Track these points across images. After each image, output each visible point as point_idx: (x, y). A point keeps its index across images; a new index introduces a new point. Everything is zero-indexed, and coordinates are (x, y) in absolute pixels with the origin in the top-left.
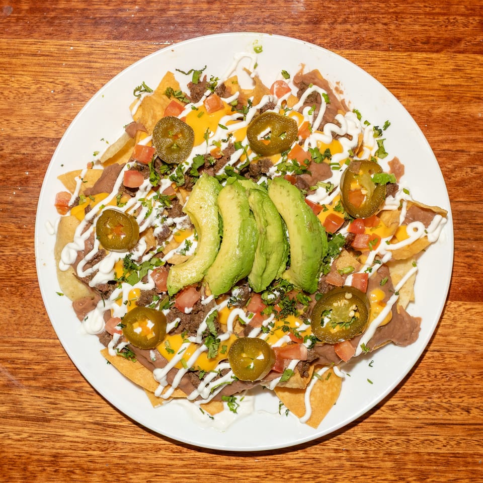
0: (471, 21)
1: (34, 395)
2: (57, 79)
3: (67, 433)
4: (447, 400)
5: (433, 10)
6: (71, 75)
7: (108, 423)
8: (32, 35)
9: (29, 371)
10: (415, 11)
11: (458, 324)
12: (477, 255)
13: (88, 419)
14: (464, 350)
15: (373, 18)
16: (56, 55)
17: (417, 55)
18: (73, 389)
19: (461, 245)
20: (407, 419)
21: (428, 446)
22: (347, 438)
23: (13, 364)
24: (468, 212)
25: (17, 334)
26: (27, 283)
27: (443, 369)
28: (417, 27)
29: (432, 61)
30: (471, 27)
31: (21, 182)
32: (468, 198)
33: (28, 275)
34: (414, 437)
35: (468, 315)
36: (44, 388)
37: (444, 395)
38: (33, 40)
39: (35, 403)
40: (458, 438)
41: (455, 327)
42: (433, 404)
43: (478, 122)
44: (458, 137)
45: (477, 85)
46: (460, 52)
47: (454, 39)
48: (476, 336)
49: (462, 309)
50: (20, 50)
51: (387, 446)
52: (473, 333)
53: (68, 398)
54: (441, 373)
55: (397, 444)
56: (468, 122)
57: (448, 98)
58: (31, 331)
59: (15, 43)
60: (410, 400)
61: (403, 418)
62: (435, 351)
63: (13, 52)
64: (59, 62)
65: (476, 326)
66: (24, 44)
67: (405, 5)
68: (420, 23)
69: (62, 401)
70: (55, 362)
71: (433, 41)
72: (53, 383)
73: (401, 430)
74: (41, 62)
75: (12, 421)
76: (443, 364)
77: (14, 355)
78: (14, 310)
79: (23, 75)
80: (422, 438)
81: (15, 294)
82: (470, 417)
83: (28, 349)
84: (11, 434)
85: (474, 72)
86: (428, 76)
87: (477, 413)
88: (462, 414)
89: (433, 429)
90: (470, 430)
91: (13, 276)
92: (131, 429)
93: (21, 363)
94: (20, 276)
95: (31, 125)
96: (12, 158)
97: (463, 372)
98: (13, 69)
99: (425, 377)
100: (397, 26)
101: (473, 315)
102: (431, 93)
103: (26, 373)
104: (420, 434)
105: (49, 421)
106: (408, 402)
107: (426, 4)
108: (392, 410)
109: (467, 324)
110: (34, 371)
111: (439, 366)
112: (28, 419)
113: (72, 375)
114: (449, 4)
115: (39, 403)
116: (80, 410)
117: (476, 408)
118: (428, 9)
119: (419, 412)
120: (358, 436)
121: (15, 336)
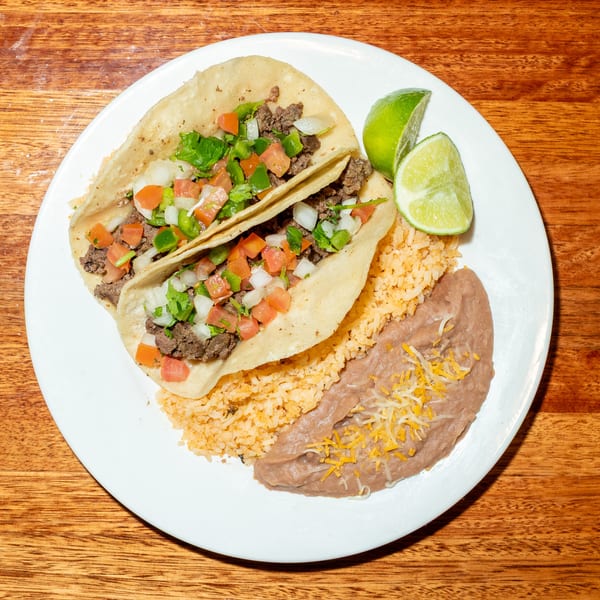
0: (554, 61)
1: (11, 543)
2: (34, 140)
3: (55, 591)
4: (531, 536)
5: (506, 47)
6: (51, 134)
7: (107, 576)
9: (4, 512)
10: (484, 48)
11: (544, 441)
12: (565, 354)
13: (80, 572)
14: (552, 474)
15: (432, 58)
16: (31, 109)
17: (487, 104)
18: (61, 534)
20: (482, 561)
22: (408, 587)
27: (527, 498)
28: (487, 69)
29: (507, 111)
30: (554, 68)
34: (491, 584)
35: (556, 430)
36: (25, 534)
37: (528, 531)
39: (13, 553)
40: (546, 584)
41: (541, 444)
42: (514, 542)
43: (564, 187)
45: (564, 141)
46: (541, 100)
47: (534, 83)
48: (566, 455)
49: (548, 422)
51: (458, 595)
52: (563, 452)
53: (54, 545)
54: (524, 503)
55: (471, 593)
56: (552, 187)
58: (6, 462)
60: (486, 537)
61: (478, 560)
62: (514, 475)
64: (35, 118)
67: (471, 41)
68: (490, 64)
69: (49, 549)
70: (38, 500)
71: (507, 86)
72: (36, 527)
73: (475, 575)
74: (13, 117)
76: (526, 492)
80: (502, 585)
82: (560, 557)
85: (559, 124)
86: (502, 130)
87: (569, 552)
88: (550, 553)
89: (516, 573)
90: (561, 573)
97: (550, 501)
99: (504, 508)
100: (462, 68)
101: (562, 429)
104: (499, 579)
105: (31, 575)
106: (484, 540)
107: (498, 40)
108: (464, 550)
109: (555, 440)
110: (11, 513)
111: (521, 494)
113: (59, 516)
114: (526, 39)
115: (18, 553)
116: (71, 561)
117: (568, 545)
118: (500, 46)
119: (498, 552)
120: (423, 584)
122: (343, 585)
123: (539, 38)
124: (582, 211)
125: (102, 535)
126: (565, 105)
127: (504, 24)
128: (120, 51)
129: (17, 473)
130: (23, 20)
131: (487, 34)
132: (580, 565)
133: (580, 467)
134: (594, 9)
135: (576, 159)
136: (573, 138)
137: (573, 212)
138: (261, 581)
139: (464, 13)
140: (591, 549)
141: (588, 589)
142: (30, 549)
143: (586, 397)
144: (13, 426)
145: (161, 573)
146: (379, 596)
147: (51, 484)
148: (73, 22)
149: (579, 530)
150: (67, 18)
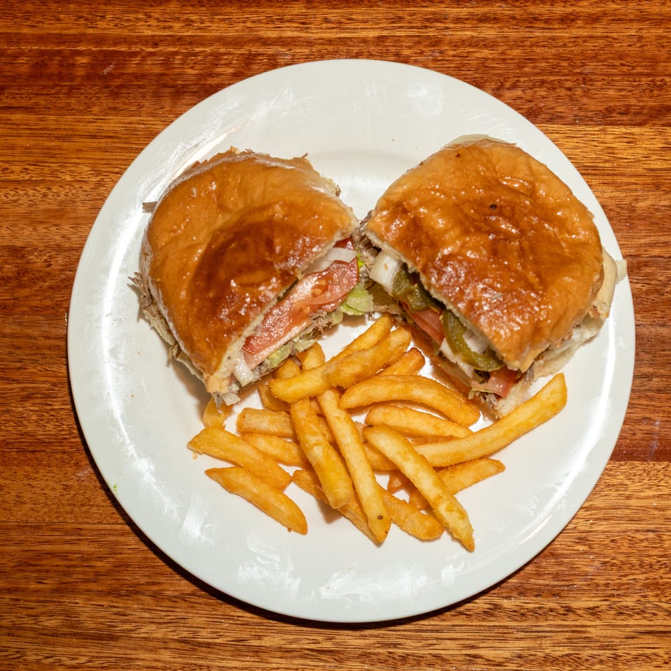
1: (95, 603)
3: (142, 656)
4: (667, 599)
5: (633, 69)
7: (198, 639)
8: (90, 109)
9: (88, 569)
10: (609, 70)
13: (170, 636)
15: (552, 81)
16: (123, 136)
17: (612, 130)
18: (149, 593)
20: (613, 626)
21: (643, 663)
22: (531, 655)
23: (66, 560)
25: (71, 518)
27: (661, 556)
28: (612, 92)
29: (634, 137)
34: (623, 651)
36: (109, 593)
37: (663, 592)
38: (92, 117)
39: (98, 615)
42: (648, 605)
47: (662, 107)
50: (73, 130)
51: (586, 664)
53: (142, 606)
55: (601, 662)
57: (657, 187)
58: (90, 514)
59: (67, 121)
60: (616, 599)
61: (607, 625)
62: (648, 531)
63: (65, 133)
64: (127, 146)
66: (80, 122)
67: (594, 64)
68: (615, 87)
69: (135, 610)
70: (125, 556)
71: (634, 111)
72: (122, 586)
73: (605, 642)
74: (103, 145)
75: (64, 640)
76: (660, 549)
77: (67, 547)
78: (67, 486)
79: (77, 164)
80: (635, 653)
81: (68, 463)
83: (86, 539)
84: (63, 659)
86: (629, 157)
91: (65, 439)
92: (231, 649)
93: (77, 558)
96: (63, 277)
98: (64, 156)
99: (637, 567)
100: (584, 91)
102: (633, 180)
103: (85, 573)
104: (632, 646)
105: (116, 639)
107: (623, 62)
108: (593, 614)
110: (95, 570)
111: (655, 552)
112: (87, 637)
113: (147, 574)
114: (654, 61)
115: (103, 614)
116: (160, 623)
118: (625, 69)
119: (630, 616)
120: (547, 651)
121: (68, 520)
122: (458, 652)
123: (668, 60)
127: (630, 46)
128: (219, 75)
129: (100, 526)
130: (115, 44)
131: (611, 55)
138: (369, 646)
139: (585, 34)
142: (115, 609)
145: (259, 637)
146: (500, 664)
148: (169, 45)
150: (162, 41)
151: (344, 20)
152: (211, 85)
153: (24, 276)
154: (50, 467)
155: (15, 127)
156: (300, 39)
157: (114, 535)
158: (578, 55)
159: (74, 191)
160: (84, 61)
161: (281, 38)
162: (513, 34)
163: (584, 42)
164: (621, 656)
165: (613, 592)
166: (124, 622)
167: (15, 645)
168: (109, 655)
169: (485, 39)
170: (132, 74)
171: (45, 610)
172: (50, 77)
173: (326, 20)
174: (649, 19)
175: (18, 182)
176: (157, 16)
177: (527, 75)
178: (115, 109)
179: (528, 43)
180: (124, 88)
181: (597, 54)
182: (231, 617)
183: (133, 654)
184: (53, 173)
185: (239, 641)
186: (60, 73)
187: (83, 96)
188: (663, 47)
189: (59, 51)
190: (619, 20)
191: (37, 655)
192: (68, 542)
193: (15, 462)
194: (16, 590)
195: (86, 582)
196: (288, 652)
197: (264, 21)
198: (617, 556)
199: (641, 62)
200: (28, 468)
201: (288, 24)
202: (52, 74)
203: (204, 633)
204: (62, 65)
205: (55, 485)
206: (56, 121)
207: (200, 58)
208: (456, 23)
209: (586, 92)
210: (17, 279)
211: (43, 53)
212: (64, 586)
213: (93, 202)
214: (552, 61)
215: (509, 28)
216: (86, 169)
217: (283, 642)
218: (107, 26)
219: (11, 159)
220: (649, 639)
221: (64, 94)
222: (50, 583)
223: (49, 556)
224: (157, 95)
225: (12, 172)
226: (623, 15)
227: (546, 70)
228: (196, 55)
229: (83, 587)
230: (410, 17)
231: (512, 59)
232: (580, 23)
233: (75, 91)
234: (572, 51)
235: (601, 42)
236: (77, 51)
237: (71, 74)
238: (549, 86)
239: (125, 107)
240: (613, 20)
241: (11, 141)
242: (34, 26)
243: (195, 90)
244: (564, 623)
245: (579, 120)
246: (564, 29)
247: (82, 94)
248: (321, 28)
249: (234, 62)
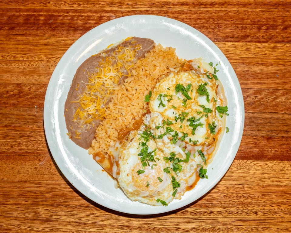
0: (253, 27)
1: (46, 209)
2: (57, 56)
3: (62, 227)
4: (246, 208)
5: (235, 22)
7: (82, 222)
8: (45, 35)
9: (43, 197)
10: (227, 22)
11: (251, 171)
12: (259, 138)
13: (72, 220)
14: (254, 184)
15: (207, 26)
16: (56, 45)
17: (228, 43)
18: (64, 205)
19: (251, 133)
20: (227, 218)
21: (237, 231)
22: (198, 228)
23: (35, 193)
24: (254, 117)
25: (37, 179)
26: (42, 154)
27: (244, 194)
28: (228, 30)
29: (236, 46)
30: (253, 30)
31: (39, 105)
32: (254, 110)
33: (43, 150)
35: (255, 167)
36: (50, 205)
37: (245, 206)
38: (45, 38)
39: (46, 213)
40: (252, 227)
41: (249, 173)
42: (239, 210)
43: (258, 75)
44: (248, 82)
46: (248, 42)
47: (246, 36)
48: (259, 177)
49: (252, 164)
50: (39, 42)
51: (217, 231)
52: (258, 176)
53: (62, 210)
54: (243, 195)
55: (223, 230)
56: (253, 75)
57: (244, 63)
58: (44, 177)
59: (36, 39)
60: (228, 208)
61: (225, 217)
62: (239, 184)
63: (35, 43)
64: (57, 48)
65: (259, 172)
66: (41, 39)
67: (222, 20)
68: (229, 28)
69: (59, 211)
70: (56, 192)
71: (235, 37)
72: (55, 203)
73: (224, 223)
75: (34, 221)
76: (244, 191)
77: (36, 189)
78: (36, 167)
79: (40, 54)
80: (234, 227)
81: (36, 160)
82: (257, 217)
83: (42, 186)
84: (34, 228)
85: (256, 51)
86: (234, 53)
87: (261, 215)
88: (253, 215)
89: (239, 223)
90: (258, 223)
91: (35, 151)
92: (93, 225)
93: (39, 193)
94: (39, 150)
95: (44, 78)
96: (35, 94)
97: (253, 195)
98: (35, 52)
99: (235, 197)
101: (258, 167)
102: (235, 61)
103: (42, 198)
104: (234, 225)
105: (53, 221)
107: (232, 20)
108: (220, 214)
110: (45, 197)
111: (242, 192)
112: (43, 221)
113: (64, 198)
114: (243, 19)
115: (48, 212)
116: (68, 216)
117: (260, 212)
118: (233, 22)
119: (233, 214)
120: (204, 226)
121: (36, 180)
122: (172, 227)
123: (248, 19)
124: (265, 84)
125: (80, 206)
126: (258, 44)
127: (234, 14)
128: (90, 23)
129: (47, 182)
130: (54, 12)
131: (228, 17)
132: (265, 220)
133: (264, 182)
134: (268, 8)
135: (262, 64)
136: (261, 56)
137: (261, 84)
138: (141, 224)
139: (219, 10)
140: (269, 214)
141: (269, 229)
142: (52, 211)
143: (266, 154)
144: (47, 164)
145: (103, 221)
146: (187, 231)
147: (61, 186)
148: (72, 13)
149: (264, 206)
150: (70, 11)
151: (134, 4)
152: (87, 27)
153: (21, 94)
154: (30, 161)
155: (18, 41)
156: (119, 11)
157: (52, 185)
158: (216, 17)
159: (39, 64)
160: (42, 18)
161: (112, 10)
162: (193, 9)
163: (218, 12)
164: (229, 228)
165: (227, 206)
166: (55, 215)
167: (17, 223)
168: (50, 227)
169: (183, 11)
170: (60, 23)
171: (28, 211)
172: (31, 24)
173: (128, 4)
174: (241, 4)
175: (19, 61)
176: (68, 2)
177: (198, 24)
178: (53, 35)
179: (198, 13)
180: (57, 28)
181: (223, 17)
182: (93, 214)
183: (59, 227)
184: (31, 57)
185: (96, 222)
186: (34, 22)
187: (42, 31)
188: (246, 14)
189: (34, 15)
190: (230, 5)
191: (25, 227)
192: (36, 187)
193: (18, 159)
194: (18, 204)
195: (42, 201)
196: (113, 226)
197: (106, 4)
198: (228, 193)
199: (238, 20)
200: (22, 161)
201: (114, 6)
202: (31, 23)
203: (83, 219)
204: (35, 20)
205: (31, 167)
206: (32, 39)
207: (83, 17)
208: (173, 6)
209: (219, 30)
210: (19, 95)
211: (28, 15)
212: (35, 203)
213: (45, 68)
214: (207, 19)
215: (192, 7)
216: (43, 56)
217: (111, 223)
218: (51, 6)
219: (17, 52)
220: (239, 222)
221: (36, 30)
222: (30, 202)
223: (29, 192)
224: (68, 30)
225: (17, 57)
226: (232, 3)
227: (204, 22)
228: (82, 16)
229: (41, 203)
230: (157, 4)
231: (193, 18)
232: (217, 6)
233: (40, 29)
234: (214, 16)
235: (224, 13)
236: (40, 15)
237: (38, 23)
238: (206, 28)
239: (57, 34)
240: (229, 5)
241: (17, 46)
242: (25, 6)
243: (81, 29)
244: (210, 217)
245: (216, 40)
246: (211, 8)
247: (42, 30)
248: (126, 7)
249: (95, 19)
